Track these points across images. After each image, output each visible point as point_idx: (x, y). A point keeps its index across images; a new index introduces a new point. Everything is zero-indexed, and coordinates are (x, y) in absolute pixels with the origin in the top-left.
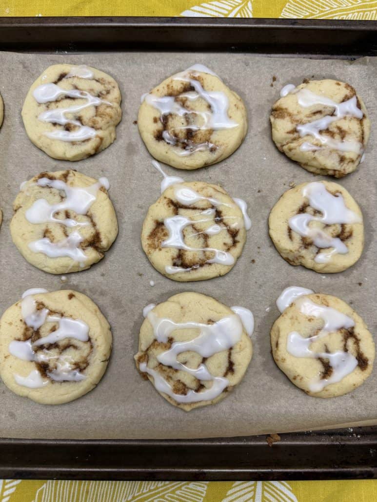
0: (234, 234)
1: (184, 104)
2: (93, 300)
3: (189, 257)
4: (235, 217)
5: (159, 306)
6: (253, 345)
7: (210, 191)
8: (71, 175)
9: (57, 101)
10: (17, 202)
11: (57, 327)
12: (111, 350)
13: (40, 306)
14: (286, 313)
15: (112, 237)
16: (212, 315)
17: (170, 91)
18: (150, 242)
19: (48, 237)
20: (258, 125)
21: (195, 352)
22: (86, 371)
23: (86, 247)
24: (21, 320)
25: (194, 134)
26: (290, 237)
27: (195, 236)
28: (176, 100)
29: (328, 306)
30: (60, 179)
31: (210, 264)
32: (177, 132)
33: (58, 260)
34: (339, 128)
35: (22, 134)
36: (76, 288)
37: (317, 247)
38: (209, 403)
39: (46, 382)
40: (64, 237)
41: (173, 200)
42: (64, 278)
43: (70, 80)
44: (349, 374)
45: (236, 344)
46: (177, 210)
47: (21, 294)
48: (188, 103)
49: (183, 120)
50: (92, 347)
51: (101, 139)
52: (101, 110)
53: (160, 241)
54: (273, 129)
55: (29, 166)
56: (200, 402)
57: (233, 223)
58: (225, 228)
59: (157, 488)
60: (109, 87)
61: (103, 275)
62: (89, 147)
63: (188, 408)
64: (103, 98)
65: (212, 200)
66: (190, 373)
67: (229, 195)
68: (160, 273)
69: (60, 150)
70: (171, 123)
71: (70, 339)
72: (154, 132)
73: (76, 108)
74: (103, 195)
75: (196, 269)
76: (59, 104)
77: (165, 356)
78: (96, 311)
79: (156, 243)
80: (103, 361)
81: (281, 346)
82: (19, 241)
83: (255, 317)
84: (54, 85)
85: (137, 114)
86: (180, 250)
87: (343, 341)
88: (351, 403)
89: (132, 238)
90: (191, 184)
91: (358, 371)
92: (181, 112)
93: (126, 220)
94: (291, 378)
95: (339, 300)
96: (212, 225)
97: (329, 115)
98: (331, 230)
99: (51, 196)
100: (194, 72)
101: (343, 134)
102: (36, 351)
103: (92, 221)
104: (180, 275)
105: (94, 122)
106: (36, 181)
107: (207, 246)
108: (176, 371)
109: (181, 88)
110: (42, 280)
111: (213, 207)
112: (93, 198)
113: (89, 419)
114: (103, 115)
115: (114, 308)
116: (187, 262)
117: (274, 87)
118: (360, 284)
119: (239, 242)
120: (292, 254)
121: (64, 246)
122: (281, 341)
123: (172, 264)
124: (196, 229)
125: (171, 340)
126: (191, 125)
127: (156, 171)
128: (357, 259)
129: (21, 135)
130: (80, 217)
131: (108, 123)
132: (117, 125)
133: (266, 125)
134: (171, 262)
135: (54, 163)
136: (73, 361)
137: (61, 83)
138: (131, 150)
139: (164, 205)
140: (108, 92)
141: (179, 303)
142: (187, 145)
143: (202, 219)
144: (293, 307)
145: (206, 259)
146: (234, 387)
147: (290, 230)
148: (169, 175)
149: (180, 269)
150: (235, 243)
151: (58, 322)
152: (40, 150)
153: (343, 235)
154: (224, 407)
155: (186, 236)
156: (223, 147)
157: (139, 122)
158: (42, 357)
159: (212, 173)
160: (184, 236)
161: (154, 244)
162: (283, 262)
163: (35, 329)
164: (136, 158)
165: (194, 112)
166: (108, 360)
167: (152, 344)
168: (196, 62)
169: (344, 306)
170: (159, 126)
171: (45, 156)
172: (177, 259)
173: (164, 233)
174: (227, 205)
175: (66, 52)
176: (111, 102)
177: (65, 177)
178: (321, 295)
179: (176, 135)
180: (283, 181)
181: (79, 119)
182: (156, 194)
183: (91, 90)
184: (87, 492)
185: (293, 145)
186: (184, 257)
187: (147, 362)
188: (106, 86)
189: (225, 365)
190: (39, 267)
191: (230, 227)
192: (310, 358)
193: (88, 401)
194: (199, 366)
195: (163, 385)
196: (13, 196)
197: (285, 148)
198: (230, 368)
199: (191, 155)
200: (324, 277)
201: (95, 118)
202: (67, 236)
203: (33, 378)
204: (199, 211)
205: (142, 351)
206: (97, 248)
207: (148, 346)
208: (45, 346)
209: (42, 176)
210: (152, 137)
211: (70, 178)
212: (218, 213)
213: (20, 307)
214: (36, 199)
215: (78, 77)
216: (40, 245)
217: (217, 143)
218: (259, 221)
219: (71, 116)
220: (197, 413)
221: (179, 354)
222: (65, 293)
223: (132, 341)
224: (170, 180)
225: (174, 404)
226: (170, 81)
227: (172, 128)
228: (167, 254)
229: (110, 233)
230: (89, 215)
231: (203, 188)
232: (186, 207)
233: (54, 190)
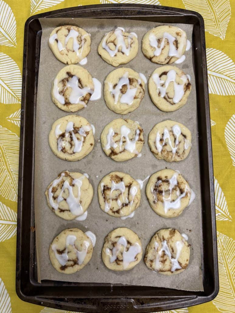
0: (118, 212)
1: (174, 189)
2: (90, 152)
3: (108, 192)
5: (87, 180)
6: (71, 220)
7: (136, 201)
8: (141, 142)
9: (173, 135)
10: (129, 121)
11: (79, 140)
12: (70, 161)
13: (87, 133)
14: (84, 235)
15: (116, 160)
16: (83, 203)
17: (180, 183)
18: (114, 175)
19: (115, 135)
20: (168, 223)
21: (69, 196)
22: (62, 152)
23: (111, 150)
24: (82, 126)
25: (161, 194)
26: (117, 237)
28: (176, 186)
29: (87, 253)
30: (139, 138)
31: (105, 201)
32: (161, 186)
33: (106, 139)
34: (166, 260)
35: (160, 120)
36: (95, 145)
37: (113, 249)
38: (48, 202)
39: (57, 137)
40: (115, 141)
41: (132, 185)
42: (99, 141)
43: (183, 140)
44: (59, 262)
45: (72, 213)
47: (92, 124)
48: (175, 191)
49: (167, 189)
50: (71, 154)
51: (157, 154)
52: (170, 154)
53: (115, 180)
54: (165, 230)
55: (145, 124)
56: (49, 198)
58: (120, 208)
59: (15, 181)
60: (181, 157)
61: (101, 156)
62: (153, 149)
63: (46, 193)
64: (176, 154)
65: (132, 202)
66: (60, 194)
67: (135, 209)
68: (101, 180)
69: (152, 137)
70: (165, 184)
71: (74, 145)
72: (161, 176)
73: (171, 143)
74: (133, 156)
75: (103, 195)
77: (67, 184)
78: (86, 154)
79: (113, 178)
80: (66, 158)
81: (71, 233)
82: (113, 123)
83: (83, 221)
84: (180, 133)
85: (170, 169)
86: (110, 188)
87: (72, 259)
88: (47, 263)
89: (116, 167)
90: (139, 193)
91: (60, 266)
92: (171, 188)
93: (124, 165)
94: (58, 237)
95: (90, 258)
96: (121, 202)
97: (172, 255)
98: (120, 255)
99: (132, 135)
100: (190, 194)
101: (163, 262)
102: (69, 132)
104: (100, 188)
105: (164, 151)
106: (138, 128)
108: (61, 188)
110: (98, 132)
111: (129, 202)
112: (132, 151)
113: (43, 153)
114: (168, 154)
115: (87, 161)
116: (105, 192)
117: (187, 231)
118: (97, 269)
120: (109, 238)
121: (111, 141)
122: (73, 232)
124: (119, 195)
125: (73, 185)
126: (165, 193)
127: (145, 177)
128: (108, 267)
129: (159, 120)
130: (123, 147)
131: (165, 157)
132: (164, 160)
133: (168, 226)
134: (105, 185)
135: (147, 135)
136: (66, 147)
137: (181, 136)
138: (154, 166)
139: (130, 181)
140: (179, 156)
141: (89, 188)
142: (156, 191)
144: (87, 238)
146: (54, 212)
147: (120, 237)
148: (144, 183)
149: (102, 188)
150: (114, 212)
151: (81, 141)
152: (153, 129)
153: (118, 261)
154: (47, 208)
156: (156, 207)
157: (166, 170)
158: (67, 135)
159: (145, 202)
162: (107, 234)
163: (78, 132)
164: (151, 168)
165: (171, 194)
166: (66, 160)
167: (72, 178)
168: (196, 194)
169: (88, 260)
170: (164, 179)
171: (150, 130)
174: (130, 208)
175: (198, 136)
176: (174, 157)
177: (141, 140)
178: (92, 250)
179: (160, 186)
180: (143, 234)
181: (166, 145)
182: (135, 178)
183: (179, 149)
184: (14, 153)
185: (157, 238)
187: (65, 176)
188: (182, 155)
189: (63, 208)
190: (103, 131)
192: (66, 245)
193: (50, 152)
194: (63, 197)
195: (56, 183)
196: (133, 119)
197: (156, 235)
198: (62, 211)
199: (151, 193)
200: (100, 252)
201: (166, 151)
202: (116, 142)
203: (59, 132)
204: (128, 197)
205: (69, 174)
206: (111, 154)
207: (71, 176)
208: (72, 136)
209: (141, 131)
210: (159, 176)
211: (140, 142)
212: (127, 205)
213: (87, 125)
214: (130, 129)
215: (184, 143)
216: (112, 132)
217: (157, 204)
218: (124, 223)
219: (167, 141)
220: (45, 197)
221: (68, 189)
222: (93, 142)
223: (74, 169)
224: (141, 183)
225: (48, 188)
226: (185, 183)
227: (163, 184)
229: (117, 159)
230: (124, 150)
231: (137, 198)
232: (129, 191)
233: (134, 136)
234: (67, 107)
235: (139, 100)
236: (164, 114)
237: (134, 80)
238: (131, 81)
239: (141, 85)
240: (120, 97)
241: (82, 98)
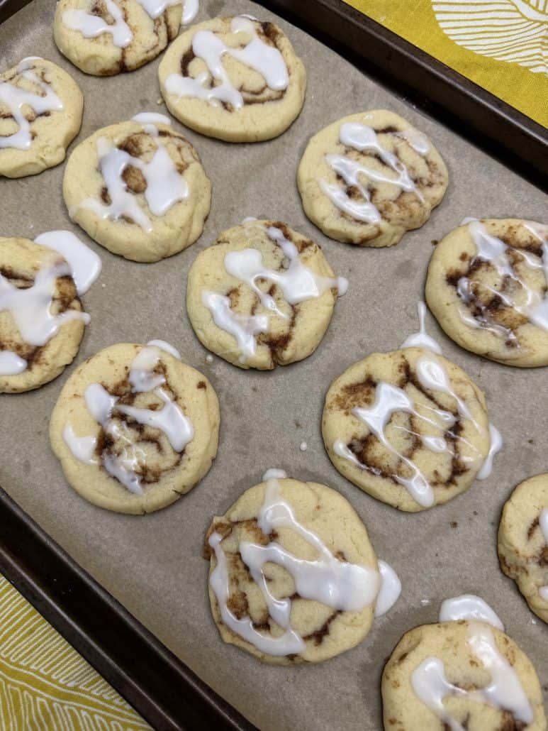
0: (458, 469)
1: (514, 263)
2: (221, 410)
3: (376, 452)
4: (475, 449)
5: (291, 482)
6: (371, 631)
7: (469, 392)
8: (312, 248)
9: (362, 153)
10: (227, 234)
11: (159, 408)
12: (195, 486)
13: (160, 369)
14: (446, 627)
15: (302, 354)
16: (349, 550)
17: (509, 236)
18: (341, 395)
19: (231, 299)
21: (293, 578)
22: (148, 487)
23: (263, 342)
24: (126, 368)
25: (501, 307)
26: (530, 533)
27: (404, 433)
28: (508, 252)
29: (511, 665)
30: (296, 244)
31: (396, 483)
32: (480, 289)
33: (222, 333)
35: (293, 162)
36: (214, 380)
38: (259, 655)
39: (94, 462)
40: (248, 312)
41: (412, 366)
42: (210, 358)
43: (396, 140)
45: (352, 612)
46: (406, 382)
47: (149, 339)
48: (520, 266)
49: (499, 281)
50: (178, 464)
51: (380, 233)
52: (407, 199)
53: (355, 403)
55: (271, 204)
56: (249, 643)
57: (468, 456)
58: (452, 453)
59: (110, 702)
60: (438, 180)
61: (255, 390)
62: (357, 232)
63: (227, 637)
64: (419, 187)
65: (461, 405)
66: (266, 597)
67: (489, 415)
68: (323, 442)
69: (322, 211)
70: (481, 274)
71: (162, 433)
72: (451, 270)
73: (379, 176)
74: (330, 299)
75: (374, 474)
76: (363, 159)
77: (251, 550)
78: (215, 425)
79: (348, 402)
80: (175, 491)
81: (408, 664)
82: (196, 279)
83: (401, 597)
84: (373, 133)
85: (445, 234)
86: (371, 434)
89: (322, 374)
90: (450, 365)
92: (503, 270)
93: (332, 348)
94: (387, 718)
95: (533, 670)
96: (437, 436)
99: (271, 256)
102: (113, 416)
103: (293, 318)
104: (345, 464)
105: (387, 208)
106: (268, 226)
107: (410, 457)
108: (251, 580)
109: (526, 242)
110: (185, 341)
111: (456, 414)
112: (315, 292)
113: (104, 547)
114: (404, 206)
115: (236, 439)
116: (369, 455)
119: (456, 484)
120: (514, 556)
121: (240, 323)
122: (412, 657)
123: (348, 443)
124: (411, 425)
125: (273, 536)
126: (505, 294)
127: (415, 317)
129: (290, 163)
130: (283, 303)
131: (403, 220)
132: (410, 231)
134: (348, 439)
135: (303, 222)
136: (144, 462)
137: (383, 136)
138: (404, 270)
139: (394, 363)
140: (430, 185)
141: (319, 499)
142: (482, 315)
143: (429, 417)
144: (462, 627)
145: (396, 472)
146: (306, 663)
147: (536, 523)
148: (428, 332)
149: (352, 457)
150: (450, 482)
151: (164, 403)
152: (299, 194)
154: (272, 676)
155: (393, 422)
156: (526, 351)
157: (441, 245)
158: (114, 428)
159: (486, 371)
160: (389, 421)
161: (344, 401)
162: (492, 557)
163: (133, 391)
164: (403, 284)
165: (520, 281)
166: (183, 495)
167: (248, 521)
169: (534, 684)
170: (464, 267)
171: (298, 206)
172: (359, 443)
173: (368, 397)
174: (476, 425)
175: (414, 107)
176: (424, 198)
177: (304, 246)
178: (512, 643)
179: (476, 292)
181: (372, 192)
182: (393, 344)
183: (412, 169)
184: (32, 631)
186: (370, 447)
187: (225, 538)
188: (434, 176)
189: (316, 625)
190: (195, 324)
191: (459, 457)
192: (435, 712)
193: (119, 524)
194: (283, 598)
195: (221, 583)
196: (229, 224)
198: (319, 636)
199: (477, 329)
200: (534, 622)
201: (391, 203)
204: (435, 406)
205: (229, 519)
206: (273, 353)
207: (240, 519)
208: (129, 419)
209: (279, 226)
210: (444, 273)
211: (307, 252)
212: (457, 428)
213: (138, 353)
214: (252, 247)
215: (408, 144)
216: (215, 301)
217: (522, 341)
218: (502, 480)
219: (365, 181)
220: (232, 652)
221: (271, 562)
222: (197, 377)
223: (226, 497)
224: (423, 339)
225: (216, 620)
226: (518, 224)
227: (478, 280)
228: (351, 426)
229: (303, 348)
230: (295, 309)
231: (461, 381)
232: (420, 388)
233: (279, 251)
234: (41, 364)
235: (195, 167)
236: (286, 138)
237: (134, 137)
238: (129, 147)
239: (163, 134)
240: (145, 205)
241: (57, 305)
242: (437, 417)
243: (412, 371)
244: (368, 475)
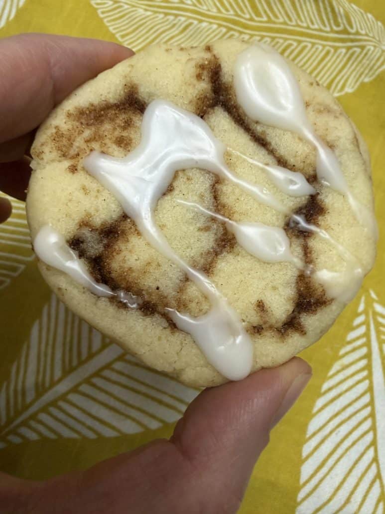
4: (347, 256)
27: (197, 215)
46: (213, 106)
57: (331, 269)
107: (207, 270)
119: (301, 330)
123: (70, 236)
143: (255, 183)
145: (174, 303)
155: (176, 192)
160: (168, 190)
161: (70, 140)
172: (96, 236)
173: (125, 134)
186: (120, 245)
191: (313, 272)
228: (80, 195)
242: (272, 183)
243: (226, 78)
244: (111, 310)
